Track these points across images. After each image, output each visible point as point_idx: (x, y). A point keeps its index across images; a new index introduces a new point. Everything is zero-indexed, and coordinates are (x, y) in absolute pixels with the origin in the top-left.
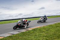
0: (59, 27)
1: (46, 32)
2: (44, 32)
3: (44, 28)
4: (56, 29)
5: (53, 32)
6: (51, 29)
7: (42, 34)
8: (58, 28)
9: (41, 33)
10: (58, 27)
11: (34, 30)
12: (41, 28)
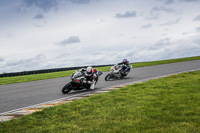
0: (123, 100)
1: (82, 118)
2: (74, 118)
3: (74, 107)
4: (114, 108)
5: (102, 118)
6: (98, 110)
7: (69, 125)
8: (119, 104)
9: (65, 125)
10: (119, 100)
11: (41, 114)
12: (64, 106)
